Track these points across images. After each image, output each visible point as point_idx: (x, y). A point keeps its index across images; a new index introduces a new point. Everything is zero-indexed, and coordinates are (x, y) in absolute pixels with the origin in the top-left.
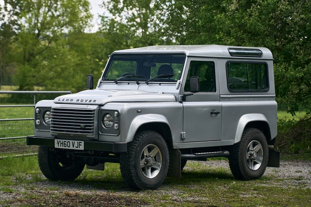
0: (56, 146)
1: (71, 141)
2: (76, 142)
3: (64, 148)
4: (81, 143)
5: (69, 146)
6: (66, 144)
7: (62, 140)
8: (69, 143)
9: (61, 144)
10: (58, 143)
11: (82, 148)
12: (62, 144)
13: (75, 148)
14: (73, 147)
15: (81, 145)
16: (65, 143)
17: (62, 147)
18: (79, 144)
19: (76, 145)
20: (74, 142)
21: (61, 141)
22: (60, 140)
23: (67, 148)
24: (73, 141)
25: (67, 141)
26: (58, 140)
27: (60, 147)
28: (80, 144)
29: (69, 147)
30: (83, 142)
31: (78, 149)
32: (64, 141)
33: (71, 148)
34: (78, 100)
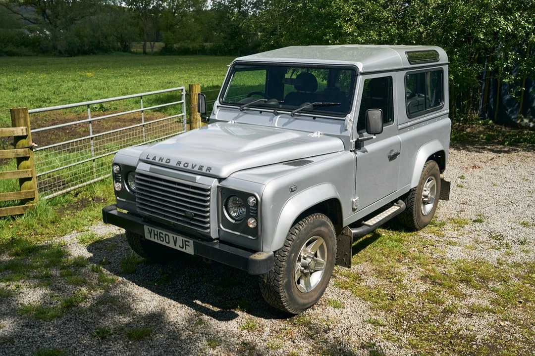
0: (147, 237)
1: (171, 235)
2: (180, 239)
3: (159, 242)
4: (189, 242)
5: (167, 241)
6: (162, 237)
7: (156, 230)
8: (167, 237)
9: (155, 235)
10: (151, 233)
11: (190, 250)
12: (157, 235)
13: (177, 248)
14: (175, 246)
15: (188, 245)
16: (161, 235)
17: (156, 241)
18: (185, 243)
19: (179, 243)
20: (176, 238)
21: (154, 231)
22: (153, 229)
23: (164, 243)
24: (175, 236)
25: (164, 233)
26: (150, 228)
27: (153, 239)
28: (187, 243)
29: (169, 243)
30: (191, 242)
31: (183, 250)
32: (159, 231)
33: (172, 245)
34: (179, 163)
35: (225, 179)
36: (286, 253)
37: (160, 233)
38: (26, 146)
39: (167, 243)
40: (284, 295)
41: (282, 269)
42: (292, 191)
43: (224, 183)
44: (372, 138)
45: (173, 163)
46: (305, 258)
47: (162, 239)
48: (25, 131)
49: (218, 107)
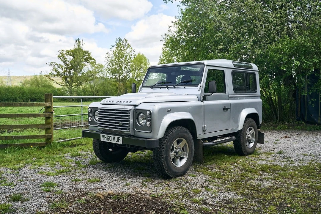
0: (102, 140)
1: (112, 136)
2: (116, 137)
3: (107, 141)
4: (120, 138)
5: (111, 140)
6: (108, 138)
7: (105, 135)
8: (110, 137)
9: (105, 138)
10: (103, 137)
11: (120, 142)
12: (106, 138)
13: (115, 142)
15: (120, 140)
17: (105, 141)
19: (116, 139)
22: (104, 135)
23: (109, 141)
24: (114, 136)
25: (109, 136)
26: (103, 135)
27: (104, 140)
28: (119, 139)
29: (111, 141)
30: (121, 137)
31: (117, 143)
32: (107, 135)
33: (112, 142)
34: (118, 102)
35: (137, 106)
36: (165, 142)
37: (108, 136)
38: (50, 112)
39: (110, 141)
40: (164, 163)
41: (163, 149)
42: (168, 111)
43: (137, 108)
44: (212, 95)
45: (115, 103)
46: (176, 149)
47: (108, 139)
48: (50, 104)
49: (141, 88)
